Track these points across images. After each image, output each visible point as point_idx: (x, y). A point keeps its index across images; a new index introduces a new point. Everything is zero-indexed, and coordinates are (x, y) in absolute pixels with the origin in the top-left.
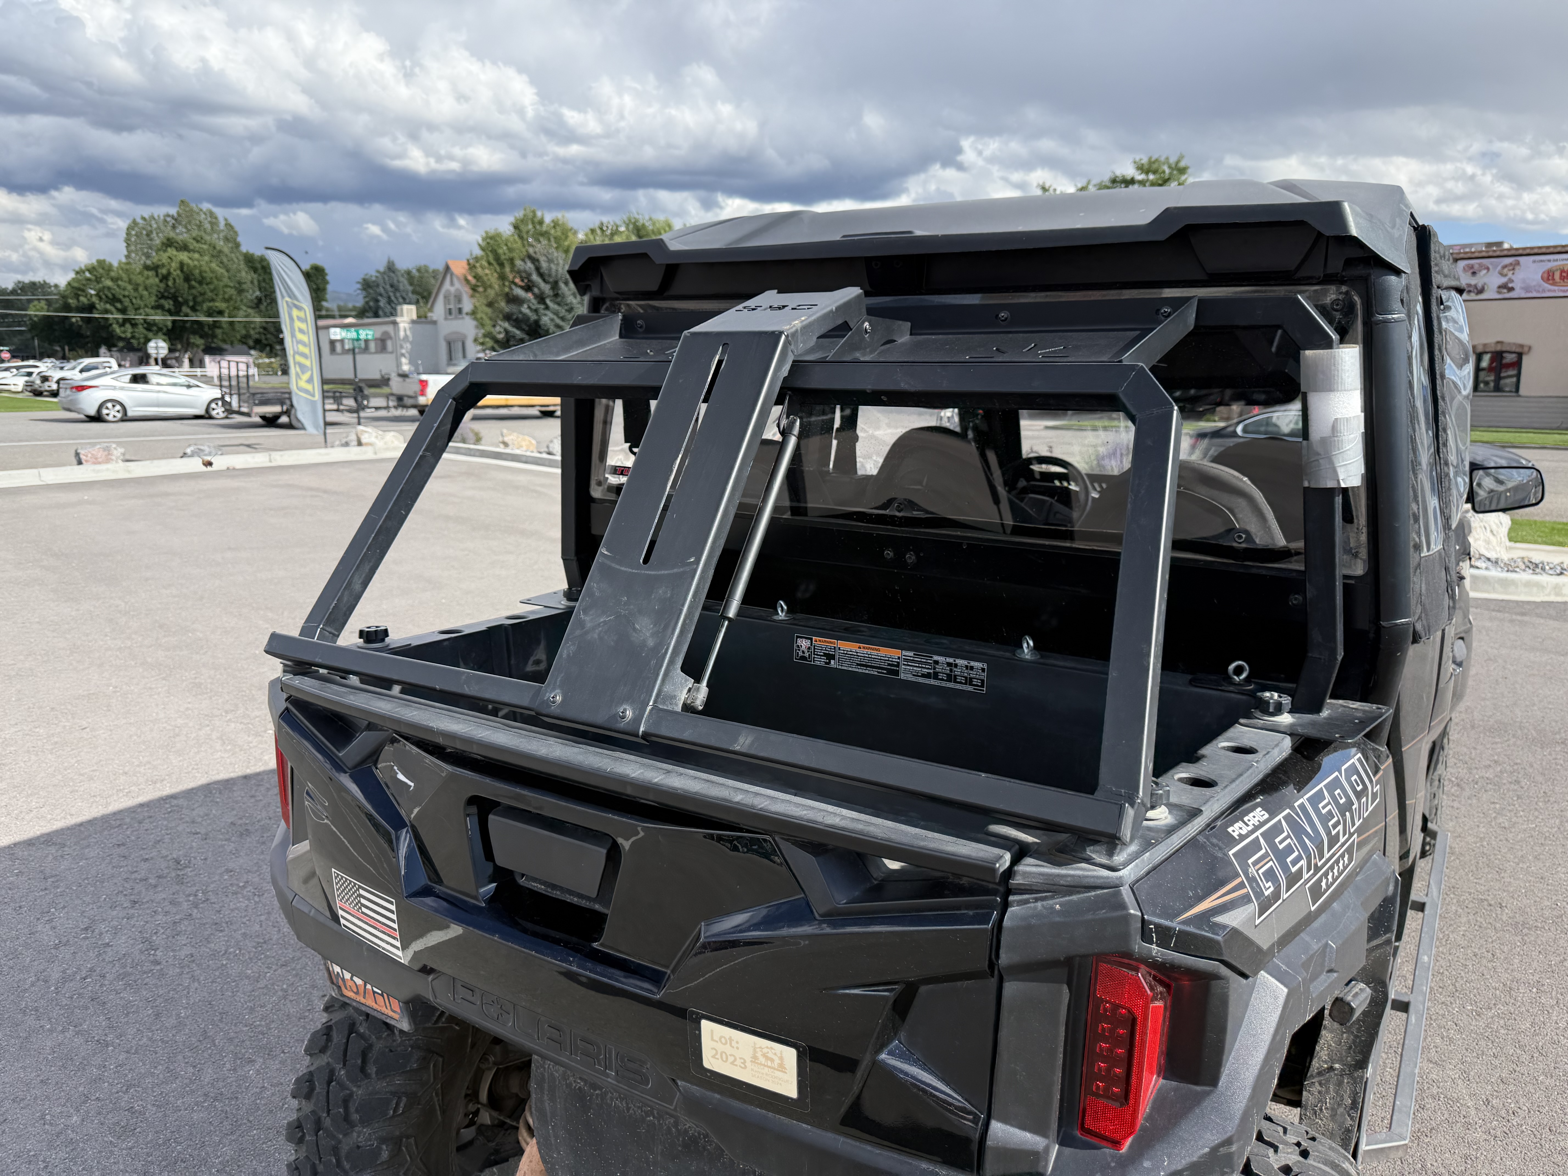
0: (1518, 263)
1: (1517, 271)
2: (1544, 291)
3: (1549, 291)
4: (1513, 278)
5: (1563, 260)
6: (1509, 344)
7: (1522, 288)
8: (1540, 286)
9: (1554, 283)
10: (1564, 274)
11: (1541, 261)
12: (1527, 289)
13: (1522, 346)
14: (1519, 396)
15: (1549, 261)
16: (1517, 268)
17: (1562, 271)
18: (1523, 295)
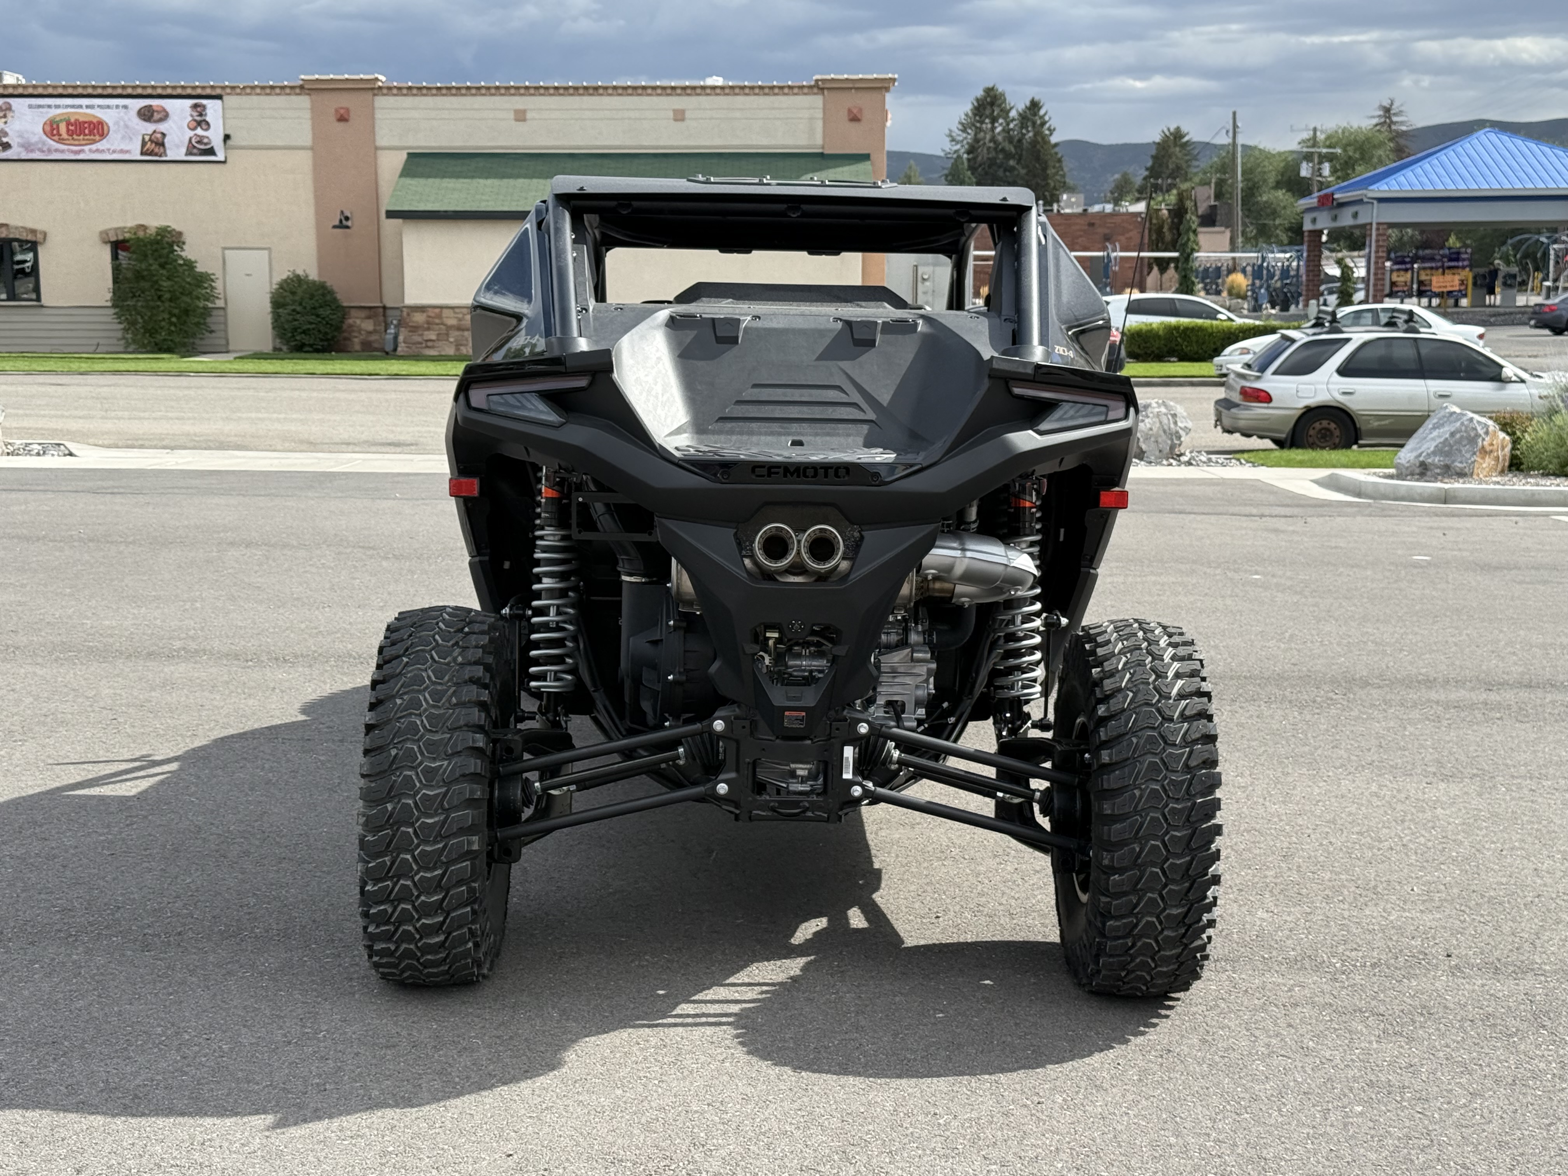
0: (9, 108)
1: (9, 119)
2: (49, 151)
3: (56, 150)
4: (7, 130)
5: (67, 106)
6: (16, 228)
7: (22, 146)
8: (44, 143)
9: (61, 141)
10: (71, 128)
11: (40, 106)
12: (27, 147)
13: (33, 232)
14: (42, 306)
15: (49, 106)
16: (9, 114)
17: (68, 123)
18: (24, 156)
